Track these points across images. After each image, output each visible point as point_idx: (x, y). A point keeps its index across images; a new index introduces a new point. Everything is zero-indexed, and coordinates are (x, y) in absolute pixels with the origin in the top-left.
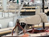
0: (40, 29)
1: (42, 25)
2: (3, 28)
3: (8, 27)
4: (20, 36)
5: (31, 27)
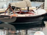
0: (26, 11)
1: (27, 9)
3: (2, 8)
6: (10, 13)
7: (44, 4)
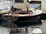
2: (4, 10)
4: (13, 15)
7: (41, 5)
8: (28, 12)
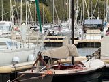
1: (71, 60)
4: (42, 73)
5: (56, 62)
6: (40, 68)
8: (73, 64)
